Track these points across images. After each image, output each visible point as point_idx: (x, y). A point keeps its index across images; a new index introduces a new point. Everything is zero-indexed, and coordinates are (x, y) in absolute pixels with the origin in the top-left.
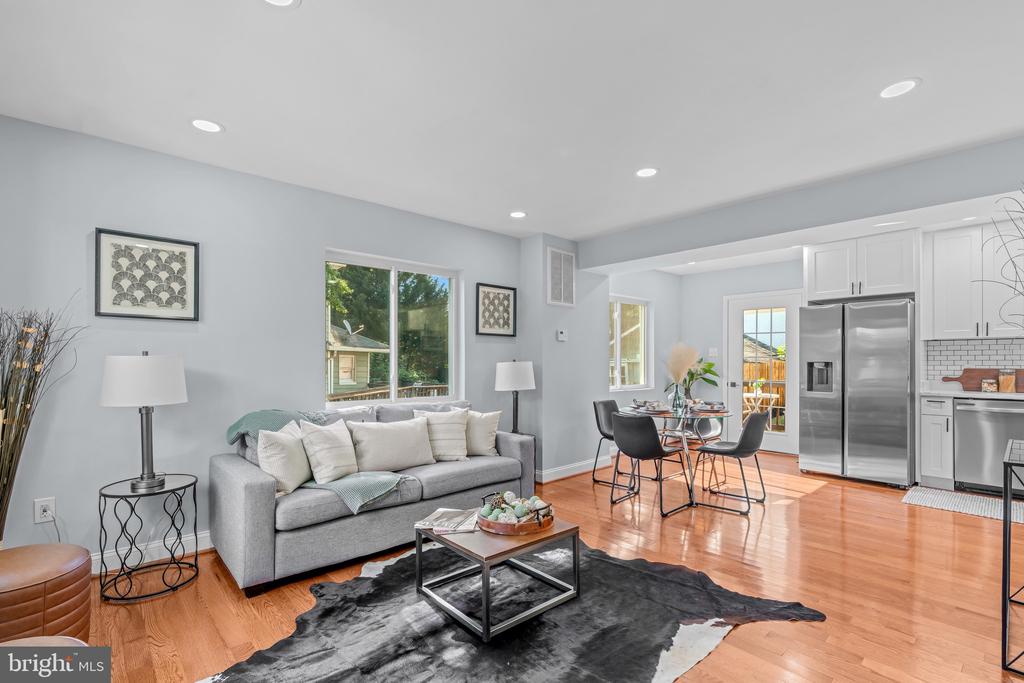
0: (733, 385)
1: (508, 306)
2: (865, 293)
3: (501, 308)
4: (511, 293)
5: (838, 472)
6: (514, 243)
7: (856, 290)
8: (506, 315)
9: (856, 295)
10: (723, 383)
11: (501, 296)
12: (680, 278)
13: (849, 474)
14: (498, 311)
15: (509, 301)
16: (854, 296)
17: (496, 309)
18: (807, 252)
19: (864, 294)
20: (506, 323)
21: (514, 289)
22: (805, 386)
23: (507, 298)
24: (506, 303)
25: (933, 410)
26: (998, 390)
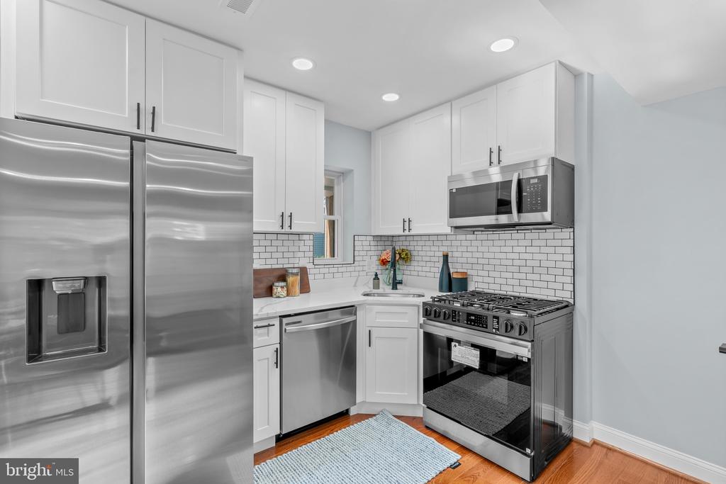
7: (145, 122)
9: (145, 132)
16: (142, 133)
19: (159, 133)
25: (259, 339)
26: (288, 295)
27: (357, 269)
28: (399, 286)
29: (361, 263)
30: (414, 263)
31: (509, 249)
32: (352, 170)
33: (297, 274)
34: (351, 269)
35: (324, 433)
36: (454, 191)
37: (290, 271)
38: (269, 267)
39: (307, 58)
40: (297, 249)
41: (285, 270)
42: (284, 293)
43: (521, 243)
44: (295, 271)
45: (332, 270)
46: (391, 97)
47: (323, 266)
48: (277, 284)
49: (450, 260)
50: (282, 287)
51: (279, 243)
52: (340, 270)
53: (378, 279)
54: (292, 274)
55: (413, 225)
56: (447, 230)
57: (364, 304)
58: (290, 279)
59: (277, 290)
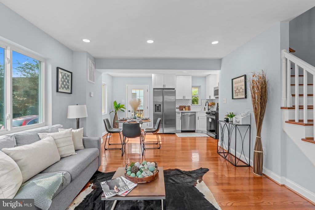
0: (129, 111)
1: (69, 80)
3: (66, 81)
4: (70, 74)
5: (162, 132)
6: (72, 52)
7: (164, 86)
8: (68, 84)
10: (126, 111)
11: (66, 75)
12: (113, 78)
13: (164, 132)
14: (65, 82)
15: (69, 77)
16: (164, 88)
17: (64, 81)
18: (153, 75)
19: (166, 88)
20: (68, 88)
21: (71, 73)
22: (155, 111)
23: (68, 76)
24: (68, 78)
25: (178, 115)
26: (185, 110)
27: (202, 106)
32: (201, 86)
36: (215, 90)
37: (186, 106)
38: (184, 105)
40: (188, 102)
47: (194, 106)
52: (198, 107)
53: (205, 108)
55: (211, 97)
56: (214, 98)
57: (197, 112)
58: (186, 108)
59: (183, 109)
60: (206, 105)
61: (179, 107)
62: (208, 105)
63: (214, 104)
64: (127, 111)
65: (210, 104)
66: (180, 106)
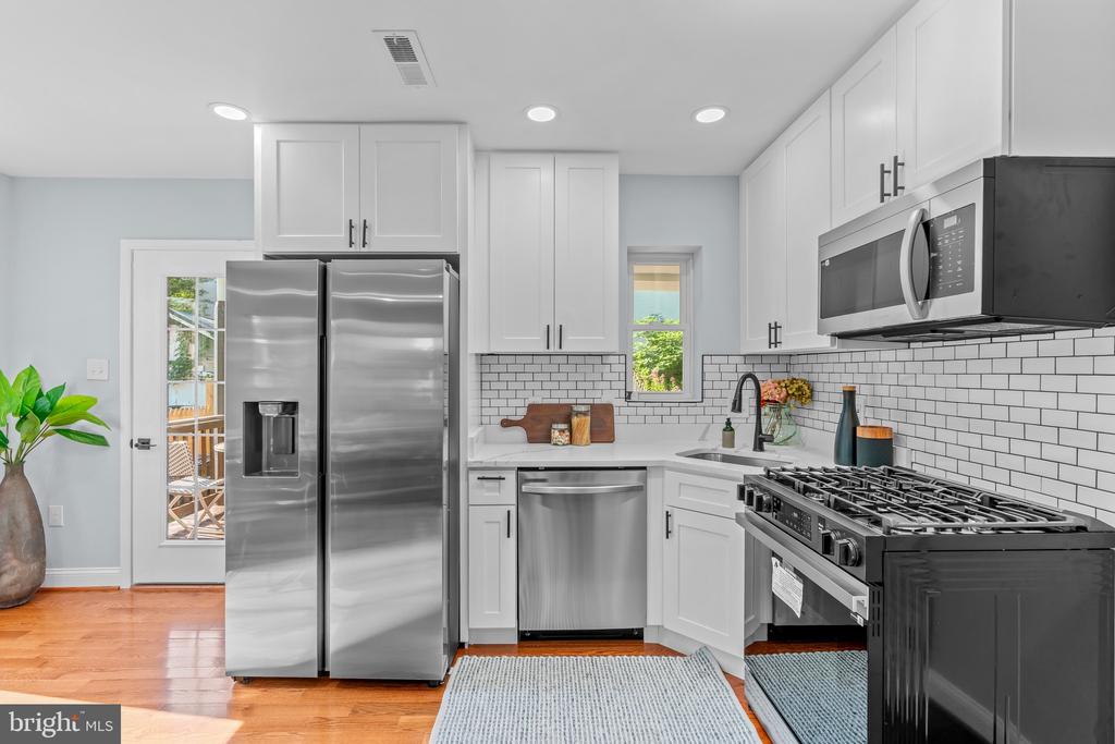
0: (145, 444)
2: (374, 247)
7: (357, 238)
9: (357, 249)
10: (121, 440)
12: (12, 184)
16: (353, 250)
18: (258, 138)
19: (371, 248)
25: (487, 494)
26: (571, 442)
27: (709, 411)
28: (766, 445)
29: (718, 402)
30: (818, 406)
31: (974, 381)
32: (700, 248)
33: (585, 414)
34: (699, 410)
35: (586, 651)
36: (827, 263)
37: (575, 408)
38: (556, 401)
39: (541, 105)
40: (598, 377)
41: (569, 406)
42: (565, 438)
43: (1000, 366)
44: (583, 409)
45: (659, 411)
46: (710, 116)
47: (643, 404)
48: (555, 426)
49: (859, 401)
50: (562, 431)
51: (571, 368)
52: (675, 410)
53: (732, 430)
54: (578, 413)
55: (783, 335)
56: (825, 342)
57: (661, 468)
58: (575, 420)
59: (555, 434)
60: (737, 406)
61: (522, 412)
62: (760, 403)
63: (802, 393)
64: (125, 443)
65: (769, 391)
66: (532, 408)
